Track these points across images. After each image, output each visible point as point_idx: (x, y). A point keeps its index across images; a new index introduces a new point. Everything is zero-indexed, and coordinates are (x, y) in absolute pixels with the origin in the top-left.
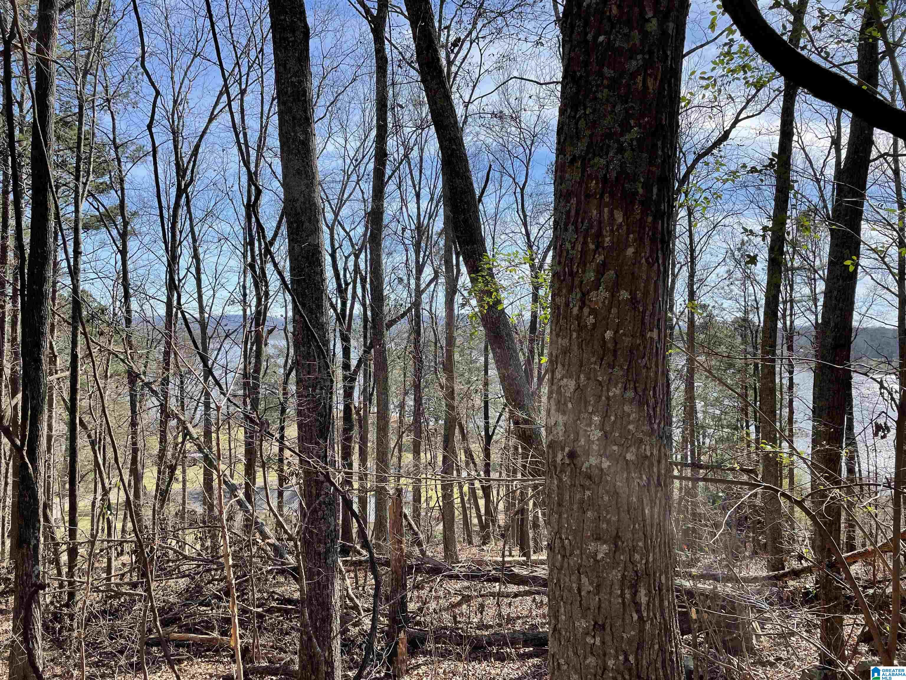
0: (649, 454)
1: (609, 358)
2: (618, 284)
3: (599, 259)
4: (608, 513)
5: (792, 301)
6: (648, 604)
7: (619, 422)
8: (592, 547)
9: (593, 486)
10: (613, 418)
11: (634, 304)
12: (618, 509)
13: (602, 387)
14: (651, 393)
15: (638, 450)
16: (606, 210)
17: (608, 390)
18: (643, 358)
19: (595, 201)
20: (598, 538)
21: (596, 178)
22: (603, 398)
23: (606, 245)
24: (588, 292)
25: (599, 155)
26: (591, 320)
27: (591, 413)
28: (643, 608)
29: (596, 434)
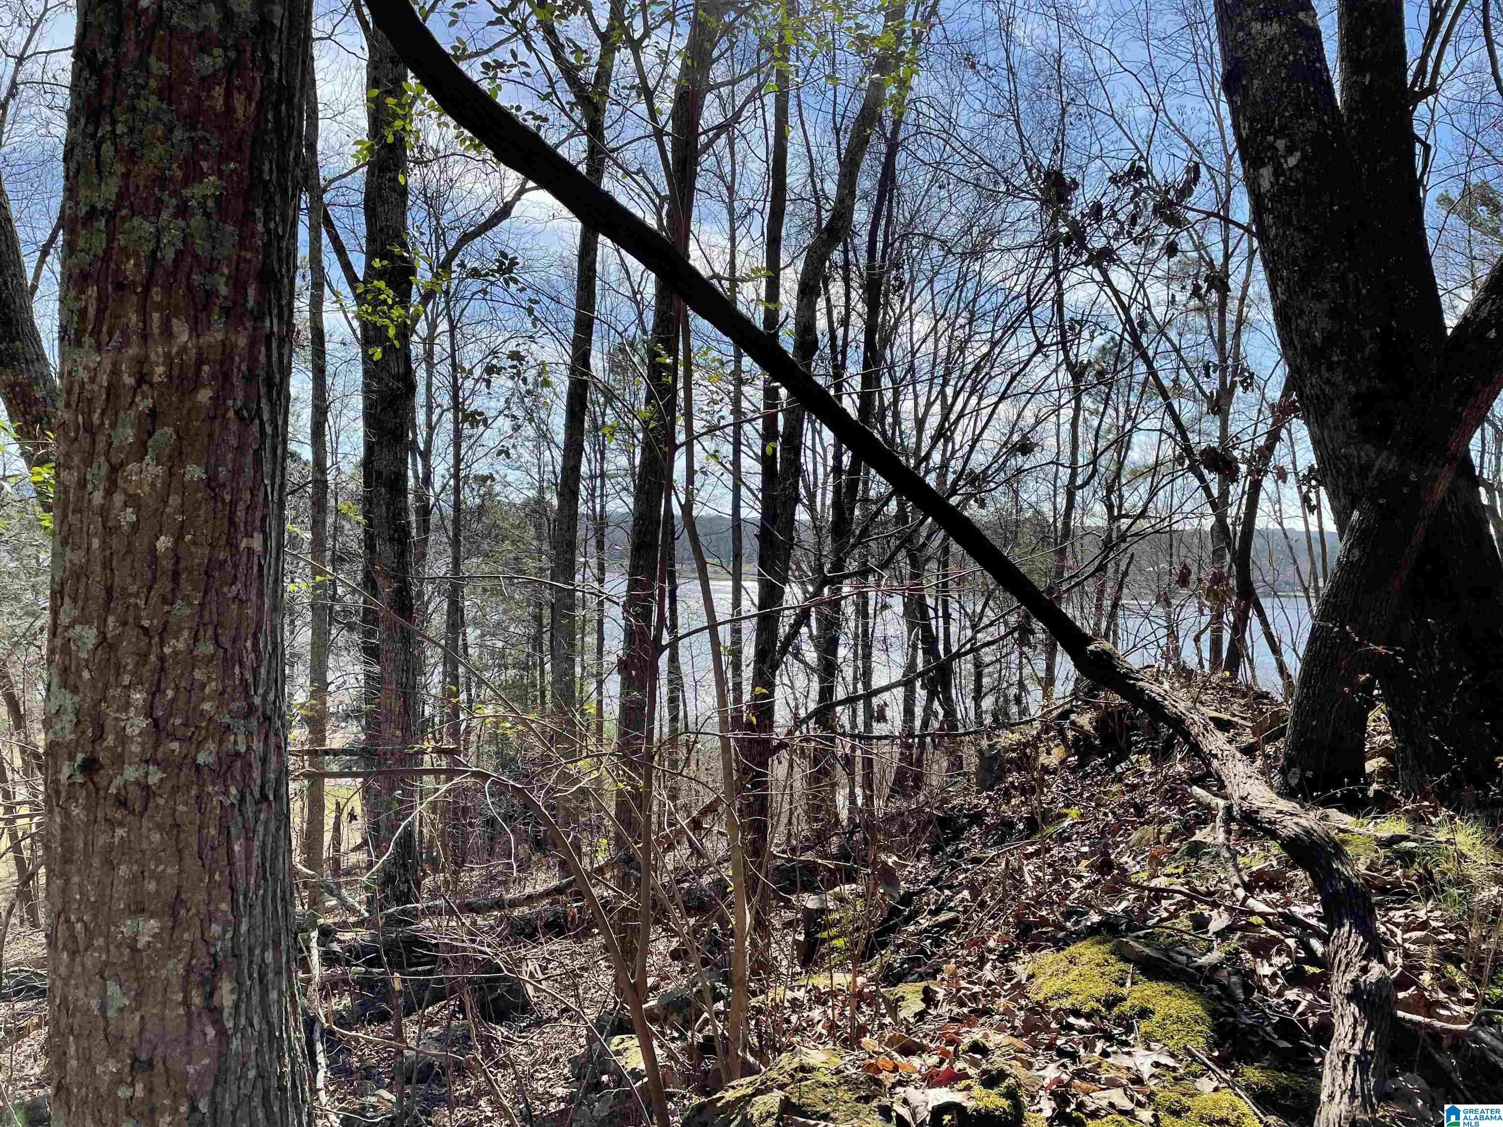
0: (243, 749)
1: (164, 585)
2: (181, 453)
3: (144, 404)
4: (159, 861)
5: (603, 475)
6: (236, 1006)
7: (183, 696)
8: (127, 927)
9: (130, 818)
10: (170, 693)
11: (213, 490)
12: (180, 851)
13: (151, 638)
14: (249, 644)
15: (220, 746)
16: (156, 316)
17: (162, 644)
18: (233, 583)
19: (134, 299)
20: (139, 909)
21: (137, 255)
22: (153, 658)
23: (156, 379)
24: (122, 464)
25: (141, 213)
26: (130, 516)
27: (127, 687)
28: (225, 1014)
29: (137, 724)
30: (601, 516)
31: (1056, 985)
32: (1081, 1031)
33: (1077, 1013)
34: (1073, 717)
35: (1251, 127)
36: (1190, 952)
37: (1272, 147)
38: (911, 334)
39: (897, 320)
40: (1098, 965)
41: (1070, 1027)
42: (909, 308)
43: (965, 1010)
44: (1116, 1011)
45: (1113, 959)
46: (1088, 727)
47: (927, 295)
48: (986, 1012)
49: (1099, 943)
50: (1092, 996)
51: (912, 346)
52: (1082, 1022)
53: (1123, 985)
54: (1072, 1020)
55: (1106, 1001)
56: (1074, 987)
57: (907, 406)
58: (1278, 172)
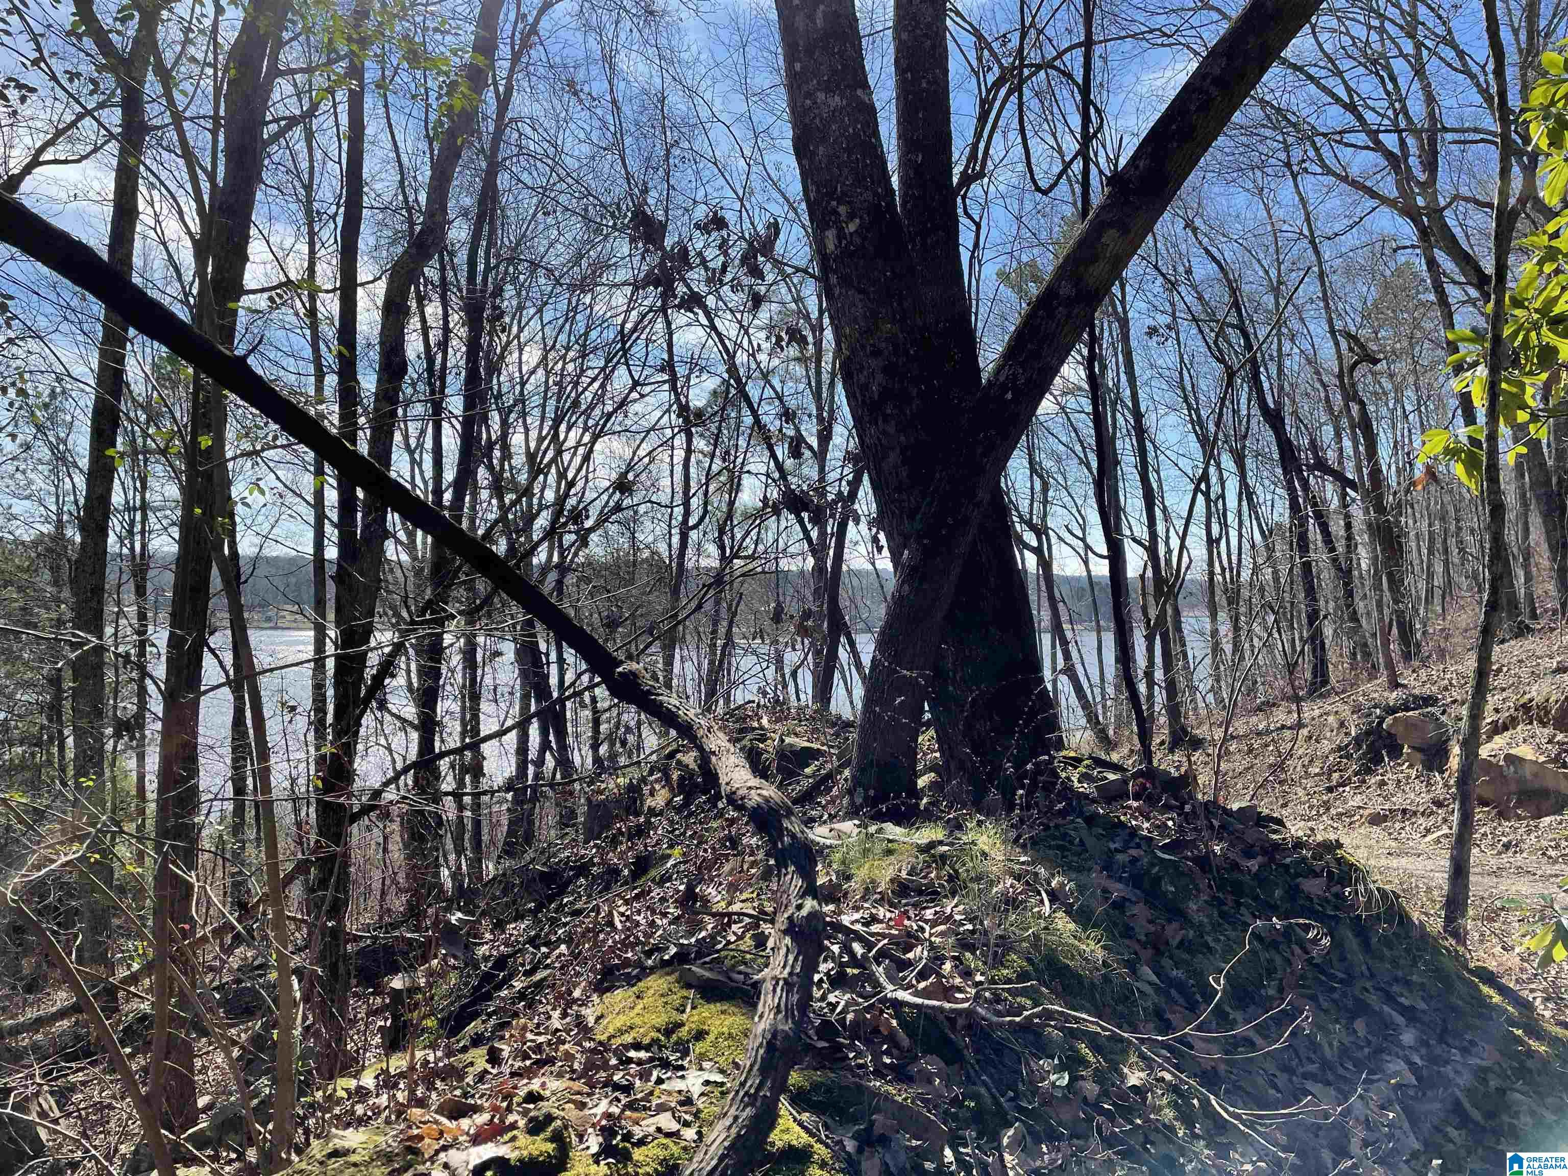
5: (144, 507)
30: (143, 554)
31: (619, 1022)
32: (640, 1062)
33: (637, 1046)
34: (679, 756)
35: (818, 191)
36: (749, 971)
37: (835, 212)
38: (520, 363)
39: (504, 349)
40: (662, 995)
41: (630, 1060)
42: (518, 337)
43: (528, 1063)
44: (674, 1037)
45: (676, 987)
46: (693, 766)
47: (535, 324)
48: (551, 1061)
49: (668, 974)
50: (653, 1027)
51: (522, 378)
52: (643, 1055)
53: (683, 1012)
54: (632, 1054)
55: (666, 1030)
56: (638, 1021)
57: (517, 440)
58: (840, 236)
